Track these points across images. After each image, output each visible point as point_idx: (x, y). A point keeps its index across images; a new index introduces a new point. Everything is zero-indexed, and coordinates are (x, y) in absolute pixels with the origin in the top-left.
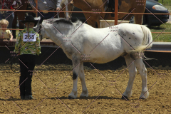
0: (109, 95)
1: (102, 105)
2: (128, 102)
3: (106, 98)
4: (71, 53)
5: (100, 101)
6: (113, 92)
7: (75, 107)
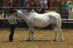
0: (48, 40)
1: (46, 44)
2: (56, 42)
3: (47, 41)
4: (30, 24)
5: (45, 42)
6: (50, 39)
7: (35, 44)
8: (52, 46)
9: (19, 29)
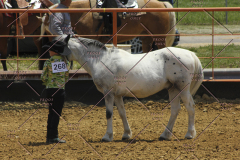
1: (101, 149)
5: (98, 144)
8: (120, 156)
9: (18, 105)
